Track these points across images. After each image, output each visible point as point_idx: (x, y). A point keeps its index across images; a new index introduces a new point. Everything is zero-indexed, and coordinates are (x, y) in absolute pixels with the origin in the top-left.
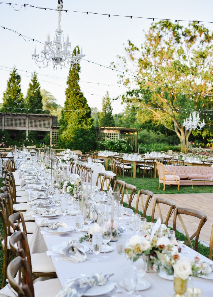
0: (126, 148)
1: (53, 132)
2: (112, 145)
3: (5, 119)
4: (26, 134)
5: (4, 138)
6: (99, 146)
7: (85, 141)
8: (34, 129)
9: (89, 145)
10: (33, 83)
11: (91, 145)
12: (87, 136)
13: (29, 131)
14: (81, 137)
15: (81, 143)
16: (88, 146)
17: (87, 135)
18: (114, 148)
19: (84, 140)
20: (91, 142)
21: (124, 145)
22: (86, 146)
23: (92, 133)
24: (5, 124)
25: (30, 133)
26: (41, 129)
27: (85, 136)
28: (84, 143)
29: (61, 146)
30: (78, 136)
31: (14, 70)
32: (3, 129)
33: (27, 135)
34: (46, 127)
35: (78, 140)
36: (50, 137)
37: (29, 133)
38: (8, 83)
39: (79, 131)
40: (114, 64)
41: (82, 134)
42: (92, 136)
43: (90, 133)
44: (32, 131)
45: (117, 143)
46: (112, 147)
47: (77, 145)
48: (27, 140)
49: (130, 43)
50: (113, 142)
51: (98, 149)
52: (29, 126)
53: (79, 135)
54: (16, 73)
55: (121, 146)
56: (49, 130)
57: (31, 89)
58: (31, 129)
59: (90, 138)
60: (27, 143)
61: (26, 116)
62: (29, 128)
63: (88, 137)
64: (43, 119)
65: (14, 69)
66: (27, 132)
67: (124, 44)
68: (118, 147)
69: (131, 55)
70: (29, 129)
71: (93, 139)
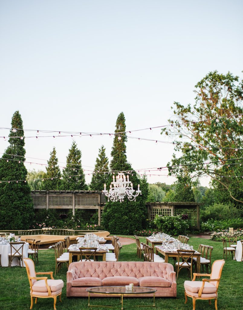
0: (179, 226)
1: (101, 210)
2: (162, 223)
3: (49, 197)
4: (72, 213)
5: (47, 218)
6: (150, 225)
7: (130, 220)
8: (81, 207)
9: (136, 224)
10: (101, 158)
11: (139, 224)
12: (133, 214)
13: (75, 209)
14: (126, 214)
15: (125, 222)
16: (134, 225)
17: (133, 212)
18: (165, 227)
19: (129, 218)
20: (138, 221)
21: (176, 223)
22: (131, 225)
23: (140, 210)
24: (49, 203)
25: (77, 212)
26: (88, 207)
27: (130, 213)
28: (130, 221)
29: (105, 225)
30: (122, 214)
31: (74, 146)
32: (47, 208)
33: (74, 214)
34: (94, 204)
35: (122, 218)
36: (98, 215)
37: (75, 211)
38: (68, 159)
39: (123, 208)
40: (166, 131)
41: (127, 211)
42: (139, 213)
43: (137, 210)
44: (79, 210)
45: (167, 220)
46: (162, 226)
47: (120, 224)
48: (73, 220)
49: (178, 105)
50: (163, 219)
51: (149, 228)
52: (75, 204)
53: (123, 212)
54: (75, 149)
55: (173, 224)
56: (97, 207)
57: (98, 165)
58: (77, 207)
59: (137, 215)
60: (72, 223)
61: (73, 193)
62: (75, 206)
63: (135, 214)
64: (90, 196)
65: (74, 144)
66: (73, 211)
67: (172, 108)
68: (169, 226)
69: (183, 119)
70: (76, 208)
71: (140, 217)
